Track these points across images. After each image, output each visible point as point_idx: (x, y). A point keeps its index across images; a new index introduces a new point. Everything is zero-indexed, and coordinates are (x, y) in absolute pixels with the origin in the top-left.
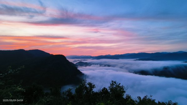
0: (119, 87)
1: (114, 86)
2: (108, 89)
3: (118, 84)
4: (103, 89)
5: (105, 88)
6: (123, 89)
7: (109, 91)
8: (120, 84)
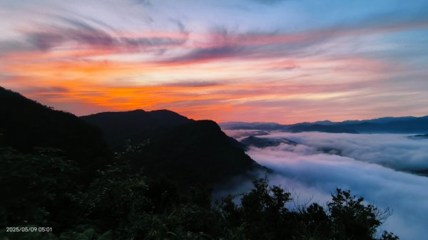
0: (359, 207)
1: (344, 204)
2: (325, 208)
3: (356, 199)
4: (311, 206)
5: (316, 205)
6: (373, 215)
7: (328, 213)
8: (361, 200)
